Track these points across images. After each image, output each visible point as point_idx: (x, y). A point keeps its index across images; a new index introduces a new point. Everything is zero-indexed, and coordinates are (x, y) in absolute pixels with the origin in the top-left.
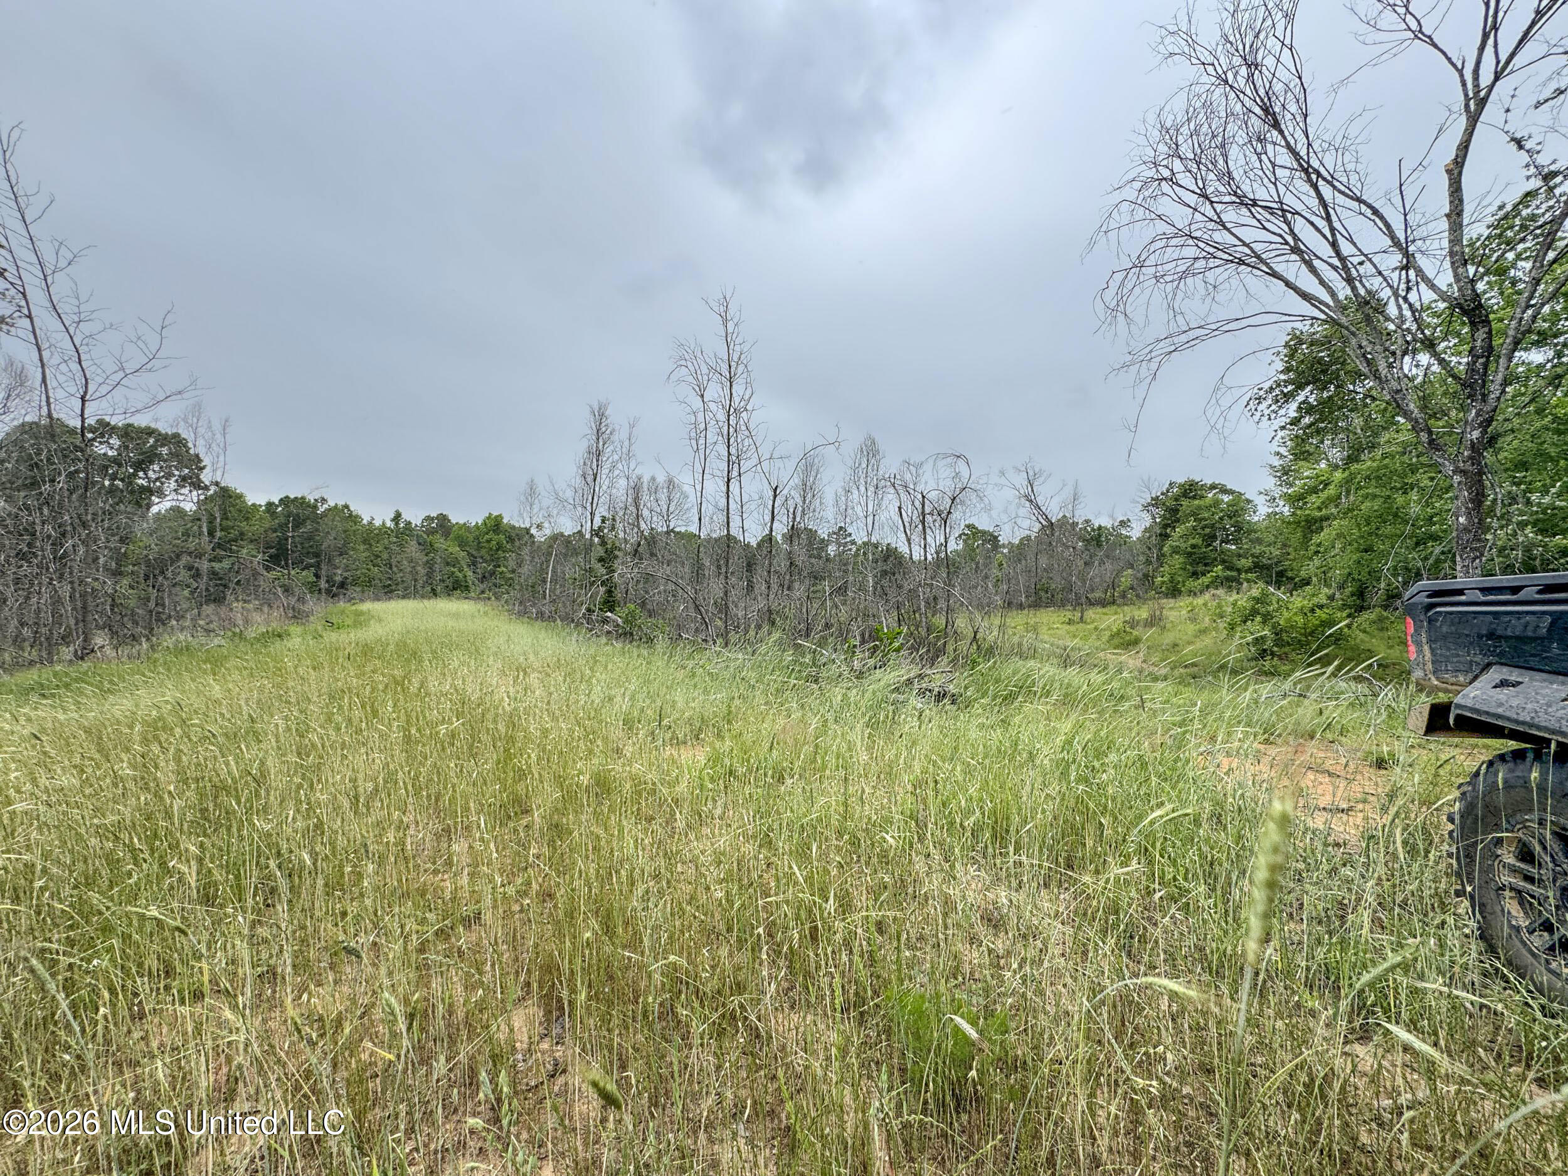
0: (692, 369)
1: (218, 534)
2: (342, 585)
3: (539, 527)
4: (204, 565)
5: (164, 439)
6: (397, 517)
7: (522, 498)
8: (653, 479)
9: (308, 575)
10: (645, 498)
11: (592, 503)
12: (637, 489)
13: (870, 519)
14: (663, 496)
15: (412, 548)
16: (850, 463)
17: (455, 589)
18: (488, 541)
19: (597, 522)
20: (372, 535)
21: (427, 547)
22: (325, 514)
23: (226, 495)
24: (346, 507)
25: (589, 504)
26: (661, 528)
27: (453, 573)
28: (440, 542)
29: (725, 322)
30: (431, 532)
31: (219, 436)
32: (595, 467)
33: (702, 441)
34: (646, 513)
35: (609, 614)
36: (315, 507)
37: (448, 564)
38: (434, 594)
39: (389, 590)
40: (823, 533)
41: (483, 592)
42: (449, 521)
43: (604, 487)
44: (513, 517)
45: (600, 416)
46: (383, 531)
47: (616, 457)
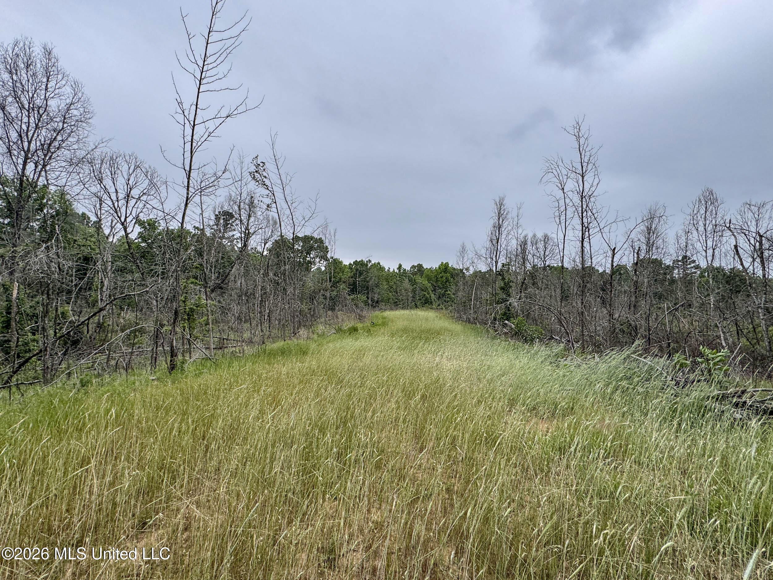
0: (556, 173)
1: (333, 279)
2: (377, 302)
3: (467, 269)
5: (316, 241)
6: (400, 266)
7: (459, 254)
8: (534, 236)
9: (364, 298)
10: (529, 248)
11: (496, 256)
12: (524, 244)
14: (541, 246)
15: (406, 284)
16: (689, 211)
17: (426, 303)
18: (442, 277)
19: (500, 265)
20: (390, 276)
21: (413, 282)
22: (370, 268)
23: (336, 263)
24: (379, 263)
25: (494, 257)
26: (540, 265)
27: (425, 295)
28: (419, 279)
29: (578, 138)
30: (415, 274)
31: (333, 237)
32: (497, 234)
33: (563, 217)
34: (530, 257)
35: (506, 322)
36: (367, 265)
37: (423, 290)
38: (416, 307)
39: (396, 304)
41: (439, 305)
42: (423, 267)
43: (503, 246)
44: (454, 264)
45: (500, 205)
46: (394, 274)
47: (510, 228)
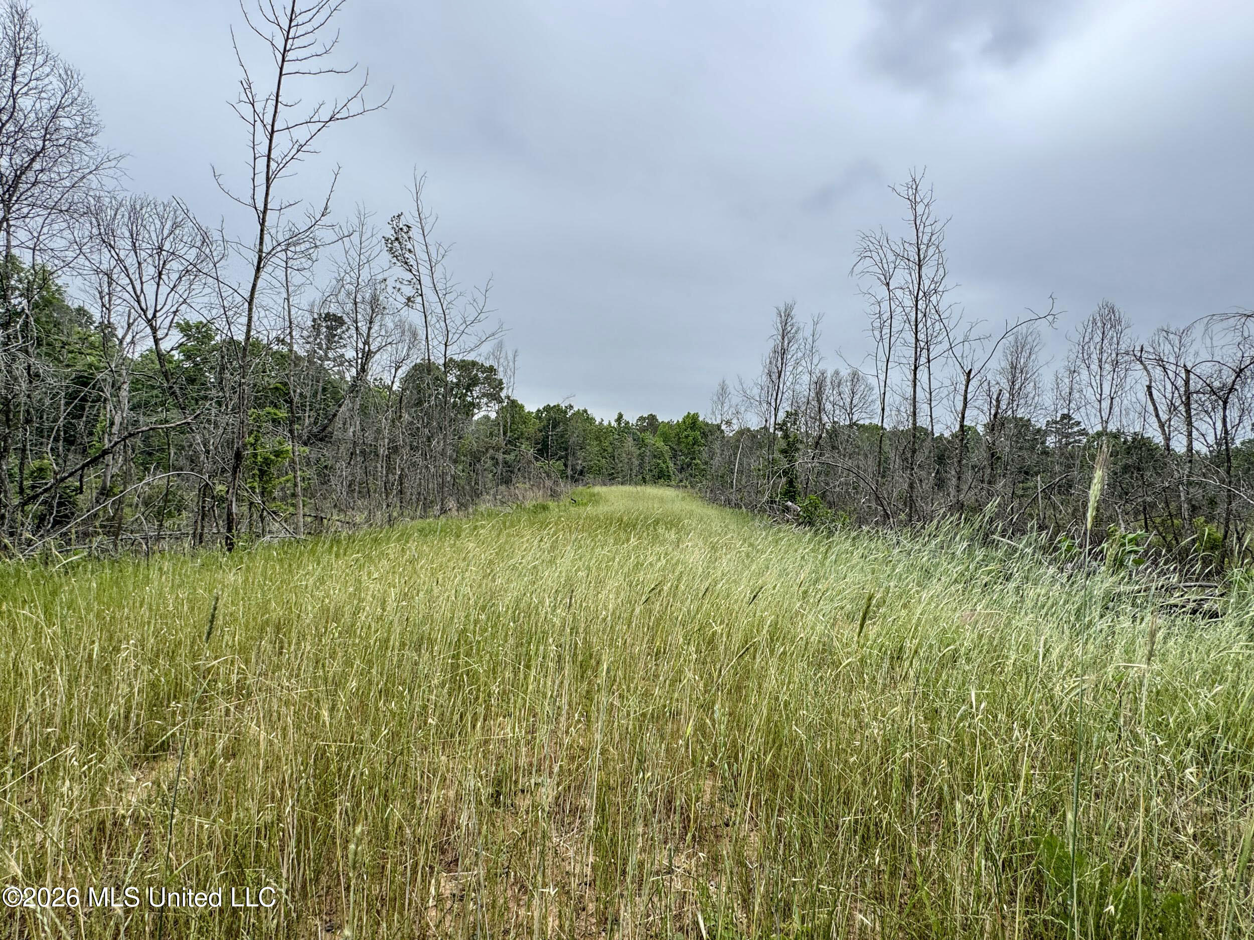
0: (877, 259)
1: (509, 434)
2: (581, 473)
3: (729, 423)
4: (500, 456)
5: (482, 368)
6: (620, 417)
7: (715, 398)
8: (837, 373)
9: (560, 464)
10: (828, 390)
11: (776, 399)
12: (820, 383)
13: (1106, 404)
14: (846, 389)
15: (629, 442)
16: (1077, 337)
17: (660, 478)
18: (687, 437)
19: (781, 415)
20: (602, 433)
21: (640, 443)
22: (571, 418)
23: (513, 404)
24: (585, 411)
25: (773, 401)
26: (844, 421)
27: (659, 464)
28: (650, 438)
29: (914, 204)
30: (643, 430)
31: (511, 364)
32: (779, 365)
33: (886, 331)
34: (828, 407)
35: (789, 503)
36: (566, 412)
37: (655, 456)
38: (644, 481)
39: (612, 478)
40: (1040, 422)
41: (681, 481)
42: (657, 420)
43: (788, 384)
44: (708, 416)
45: (786, 317)
46: (609, 430)
47: (800, 354)
